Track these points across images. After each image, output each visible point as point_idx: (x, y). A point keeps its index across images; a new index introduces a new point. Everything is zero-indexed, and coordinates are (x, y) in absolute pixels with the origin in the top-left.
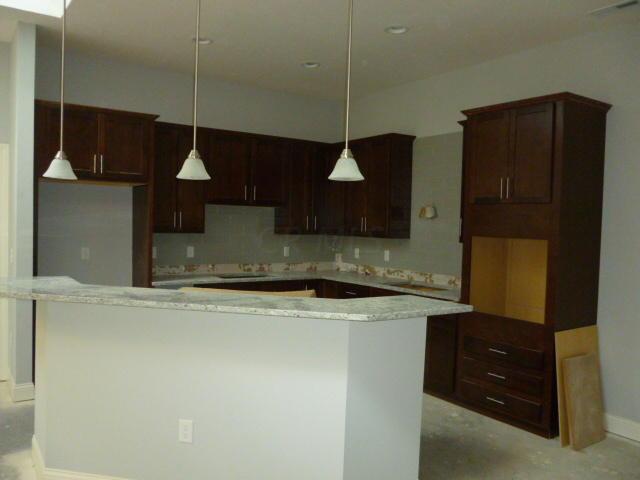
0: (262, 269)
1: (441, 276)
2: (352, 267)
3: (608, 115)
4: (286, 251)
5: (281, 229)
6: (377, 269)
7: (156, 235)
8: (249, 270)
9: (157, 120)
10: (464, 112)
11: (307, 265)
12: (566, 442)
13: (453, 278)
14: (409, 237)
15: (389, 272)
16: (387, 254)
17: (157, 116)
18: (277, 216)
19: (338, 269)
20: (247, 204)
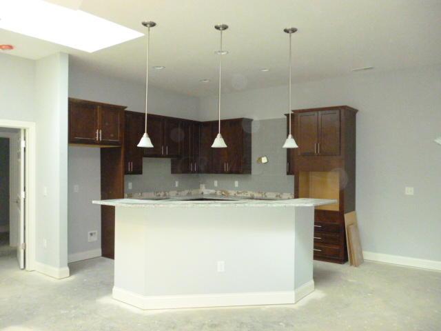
0: (165, 195)
1: (271, 193)
2: (212, 191)
3: (357, 114)
4: (177, 184)
5: (174, 171)
6: (230, 191)
7: (125, 176)
8: (159, 195)
9: (126, 109)
10: (293, 111)
11: (187, 192)
12: (352, 264)
13: (279, 194)
14: (250, 173)
15: (238, 193)
16: (236, 184)
17: (126, 107)
18: (173, 163)
19: (202, 193)
20: (163, 157)
